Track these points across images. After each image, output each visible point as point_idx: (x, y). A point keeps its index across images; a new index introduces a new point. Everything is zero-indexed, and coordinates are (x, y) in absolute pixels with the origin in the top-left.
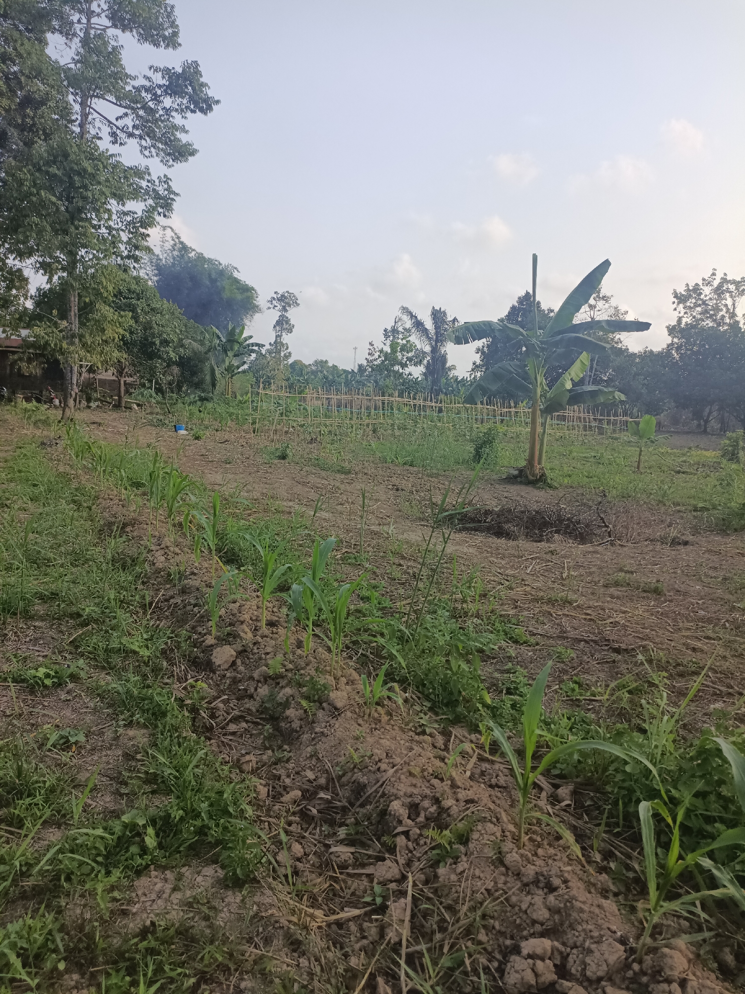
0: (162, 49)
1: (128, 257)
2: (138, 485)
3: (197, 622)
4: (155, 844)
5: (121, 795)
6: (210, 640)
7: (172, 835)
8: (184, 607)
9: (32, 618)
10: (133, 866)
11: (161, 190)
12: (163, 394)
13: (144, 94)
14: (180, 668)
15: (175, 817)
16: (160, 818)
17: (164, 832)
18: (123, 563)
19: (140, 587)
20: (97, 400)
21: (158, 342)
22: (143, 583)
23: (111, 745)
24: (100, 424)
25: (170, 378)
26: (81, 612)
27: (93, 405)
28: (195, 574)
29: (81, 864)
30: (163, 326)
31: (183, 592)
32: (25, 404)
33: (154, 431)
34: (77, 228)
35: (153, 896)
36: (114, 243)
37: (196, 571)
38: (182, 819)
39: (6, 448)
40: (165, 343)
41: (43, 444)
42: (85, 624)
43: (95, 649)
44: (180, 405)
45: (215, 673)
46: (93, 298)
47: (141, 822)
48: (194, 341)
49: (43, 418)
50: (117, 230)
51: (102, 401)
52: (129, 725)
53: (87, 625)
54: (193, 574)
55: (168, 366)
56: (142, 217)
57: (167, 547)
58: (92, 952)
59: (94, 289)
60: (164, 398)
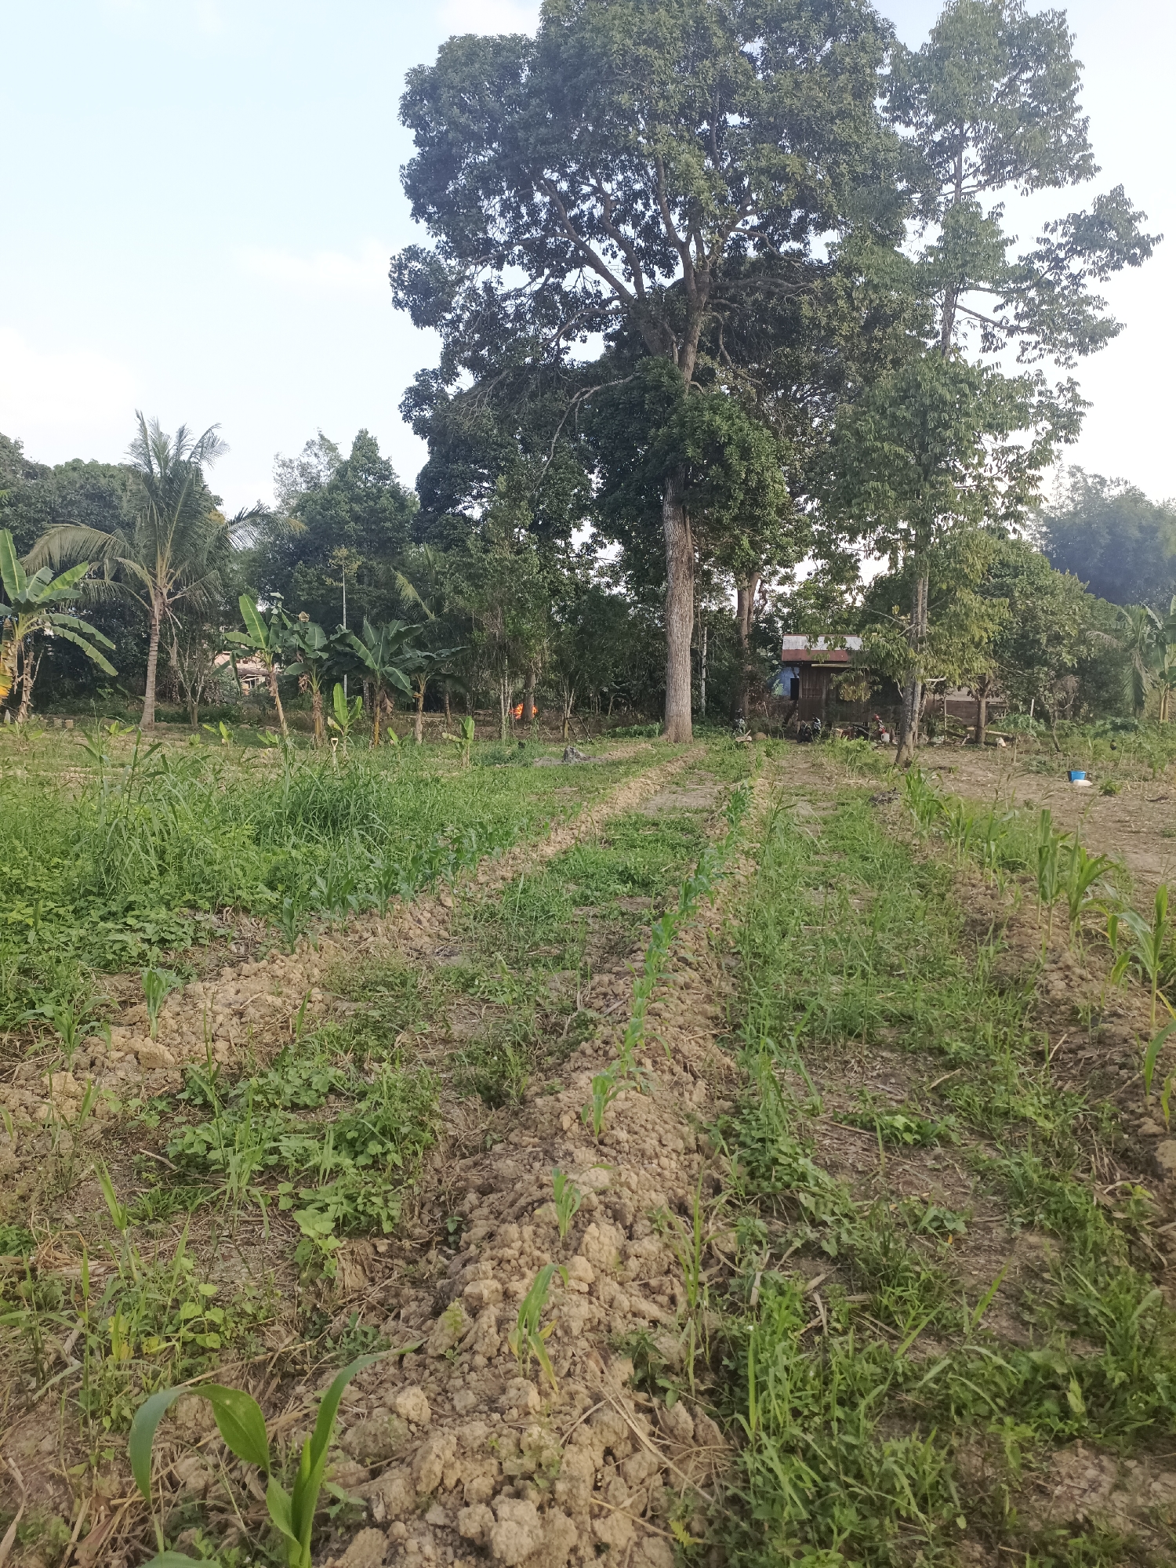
0: (1068, 187)
1: (1006, 517)
2: (1013, 867)
3: (1125, 1092)
4: (1084, 1409)
5: (1025, 1324)
6: (1150, 1126)
7: (1108, 1405)
8: (1103, 1066)
9: (879, 1045)
10: (1052, 1430)
11: (1062, 403)
12: (1047, 720)
13: (1037, 265)
14: (1103, 1161)
15: (1113, 1380)
16: (1090, 1374)
17: (1096, 1396)
18: (1000, 985)
19: (1027, 1024)
20: (942, 733)
21: (1044, 641)
22: (1033, 1019)
23: (1003, 1249)
24: (950, 770)
25: (1061, 696)
26: (946, 1048)
27: (939, 740)
28: (1119, 1016)
29: (977, 1398)
30: (1053, 613)
31: (1100, 1042)
32: (846, 742)
33: (1032, 780)
34: (933, 486)
35: (1084, 1485)
36: (985, 497)
37: (1120, 1011)
38: (1123, 1385)
39: (824, 805)
40: (1056, 639)
41: (873, 799)
42: (951, 1066)
43: (969, 1104)
44: (1076, 738)
45: (1161, 1180)
46: (952, 583)
47: (1061, 1370)
48: (1105, 631)
49: (870, 761)
50: (991, 480)
51: (950, 734)
52: (1028, 1226)
53: (953, 1068)
54: (1115, 1014)
55: (1059, 676)
56: (1031, 452)
57: (1068, 967)
58: (1000, 1523)
59: (955, 570)
60: (1049, 727)
